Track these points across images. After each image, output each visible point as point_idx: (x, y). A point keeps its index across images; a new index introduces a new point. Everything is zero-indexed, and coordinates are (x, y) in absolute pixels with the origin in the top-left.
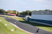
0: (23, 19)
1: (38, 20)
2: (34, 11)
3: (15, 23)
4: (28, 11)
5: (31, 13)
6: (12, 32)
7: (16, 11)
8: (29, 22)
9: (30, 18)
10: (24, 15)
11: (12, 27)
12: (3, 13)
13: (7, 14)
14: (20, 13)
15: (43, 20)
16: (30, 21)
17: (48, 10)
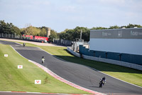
0: (66, 50)
1: (107, 53)
2: (98, 28)
3: (43, 60)
4: (79, 28)
5: (89, 34)
6: (36, 87)
7: (47, 29)
8: (82, 58)
9: (87, 47)
10: (69, 39)
11: (37, 73)
12: (11, 33)
13: (24, 36)
14: (58, 34)
15: (121, 55)
16: (86, 57)
17: (136, 26)
